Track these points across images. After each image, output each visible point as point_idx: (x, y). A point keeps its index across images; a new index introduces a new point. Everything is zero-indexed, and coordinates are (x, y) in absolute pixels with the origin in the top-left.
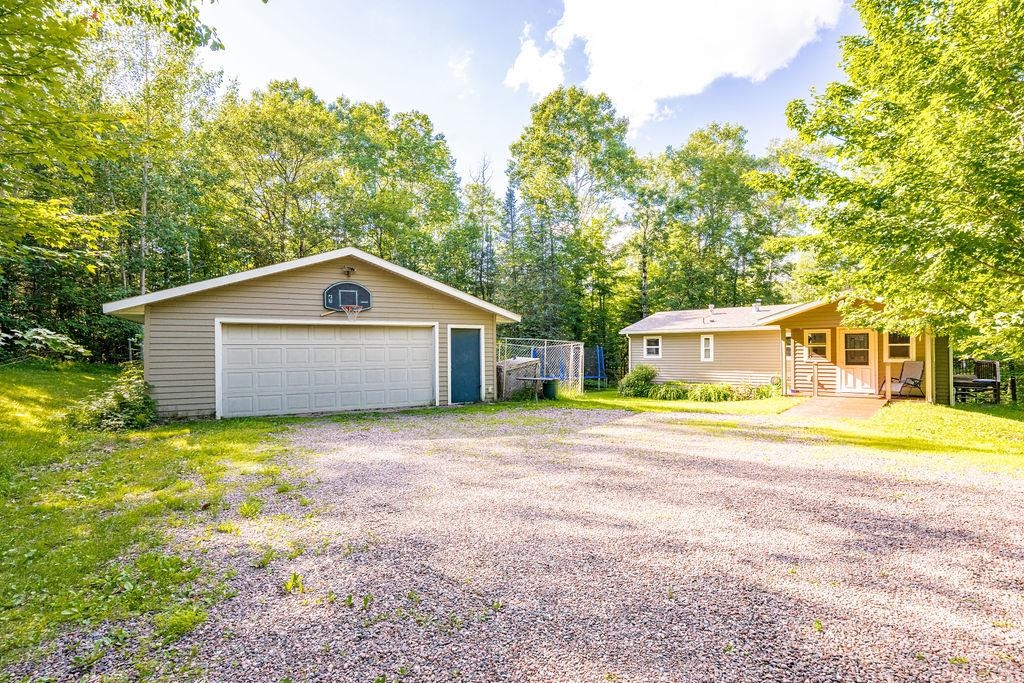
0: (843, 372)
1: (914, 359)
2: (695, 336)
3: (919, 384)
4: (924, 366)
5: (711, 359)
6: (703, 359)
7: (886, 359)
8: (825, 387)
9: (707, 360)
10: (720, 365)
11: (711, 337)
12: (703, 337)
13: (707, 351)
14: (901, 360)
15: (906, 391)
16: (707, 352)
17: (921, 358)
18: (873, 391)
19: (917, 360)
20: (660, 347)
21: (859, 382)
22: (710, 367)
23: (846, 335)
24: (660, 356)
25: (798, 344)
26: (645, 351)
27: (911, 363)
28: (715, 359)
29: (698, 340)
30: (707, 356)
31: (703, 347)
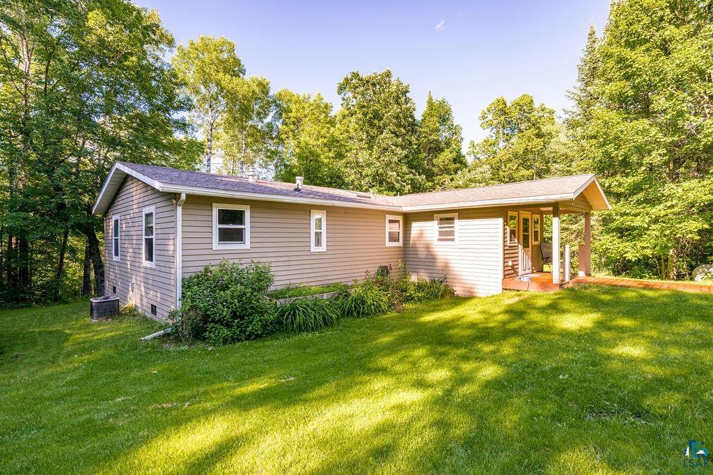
2: (304, 210)
5: (323, 248)
6: (314, 249)
9: (319, 249)
11: (323, 214)
12: (314, 213)
13: (318, 235)
16: (318, 237)
20: (247, 226)
22: (322, 260)
23: (523, 219)
24: (247, 245)
26: (215, 235)
28: (330, 248)
29: (307, 217)
30: (318, 243)
31: (313, 230)
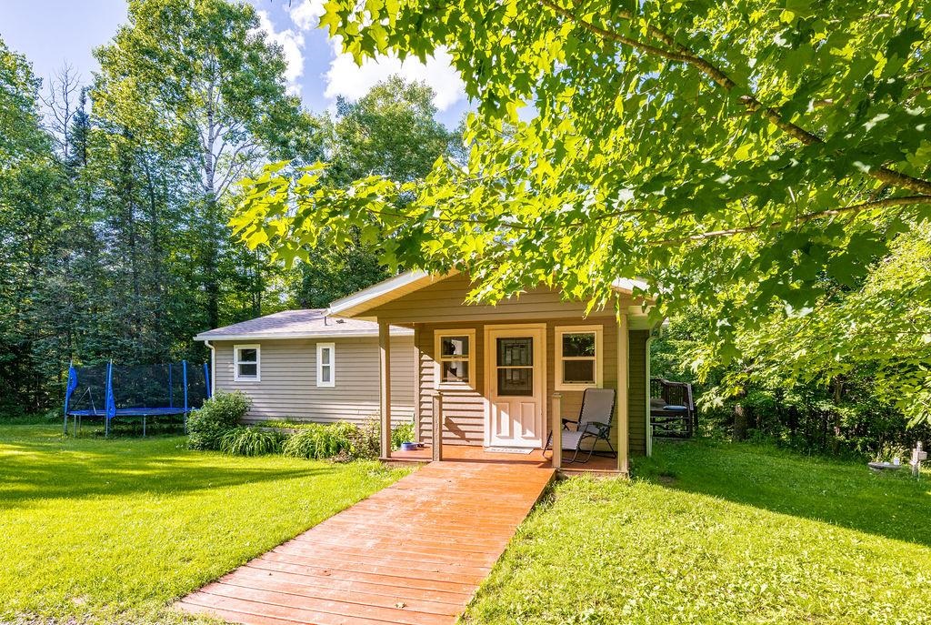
0: (494, 408)
1: (601, 386)
2: (309, 344)
3: (606, 431)
4: (615, 398)
5: (332, 383)
6: (320, 383)
7: (559, 386)
8: (468, 435)
9: (326, 385)
10: (344, 393)
11: (331, 347)
12: (320, 348)
13: (326, 369)
14: (580, 387)
15: (588, 444)
16: (326, 371)
17: (611, 383)
18: (538, 443)
19: (605, 386)
20: (258, 362)
21: (518, 426)
22: (331, 395)
23: (499, 340)
24: (258, 378)
25: (425, 357)
26: (236, 370)
27: (595, 392)
28: (337, 383)
29: (314, 351)
30: (326, 378)
31: (320, 364)
